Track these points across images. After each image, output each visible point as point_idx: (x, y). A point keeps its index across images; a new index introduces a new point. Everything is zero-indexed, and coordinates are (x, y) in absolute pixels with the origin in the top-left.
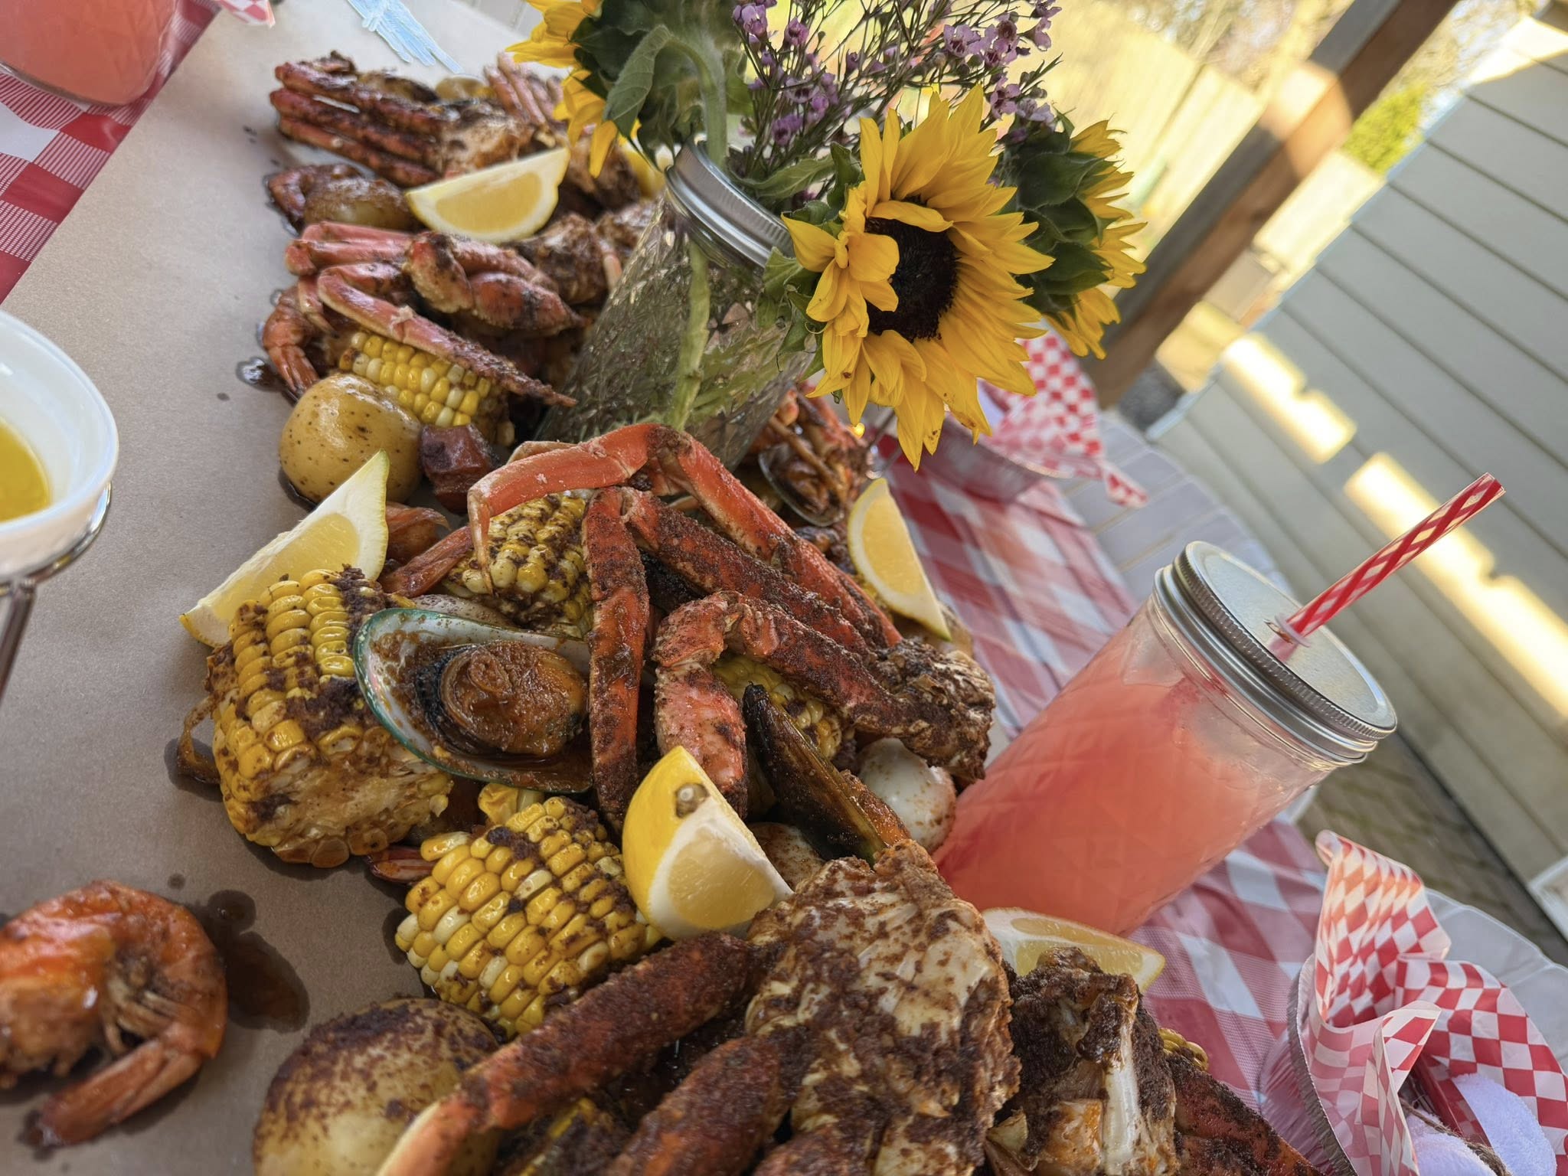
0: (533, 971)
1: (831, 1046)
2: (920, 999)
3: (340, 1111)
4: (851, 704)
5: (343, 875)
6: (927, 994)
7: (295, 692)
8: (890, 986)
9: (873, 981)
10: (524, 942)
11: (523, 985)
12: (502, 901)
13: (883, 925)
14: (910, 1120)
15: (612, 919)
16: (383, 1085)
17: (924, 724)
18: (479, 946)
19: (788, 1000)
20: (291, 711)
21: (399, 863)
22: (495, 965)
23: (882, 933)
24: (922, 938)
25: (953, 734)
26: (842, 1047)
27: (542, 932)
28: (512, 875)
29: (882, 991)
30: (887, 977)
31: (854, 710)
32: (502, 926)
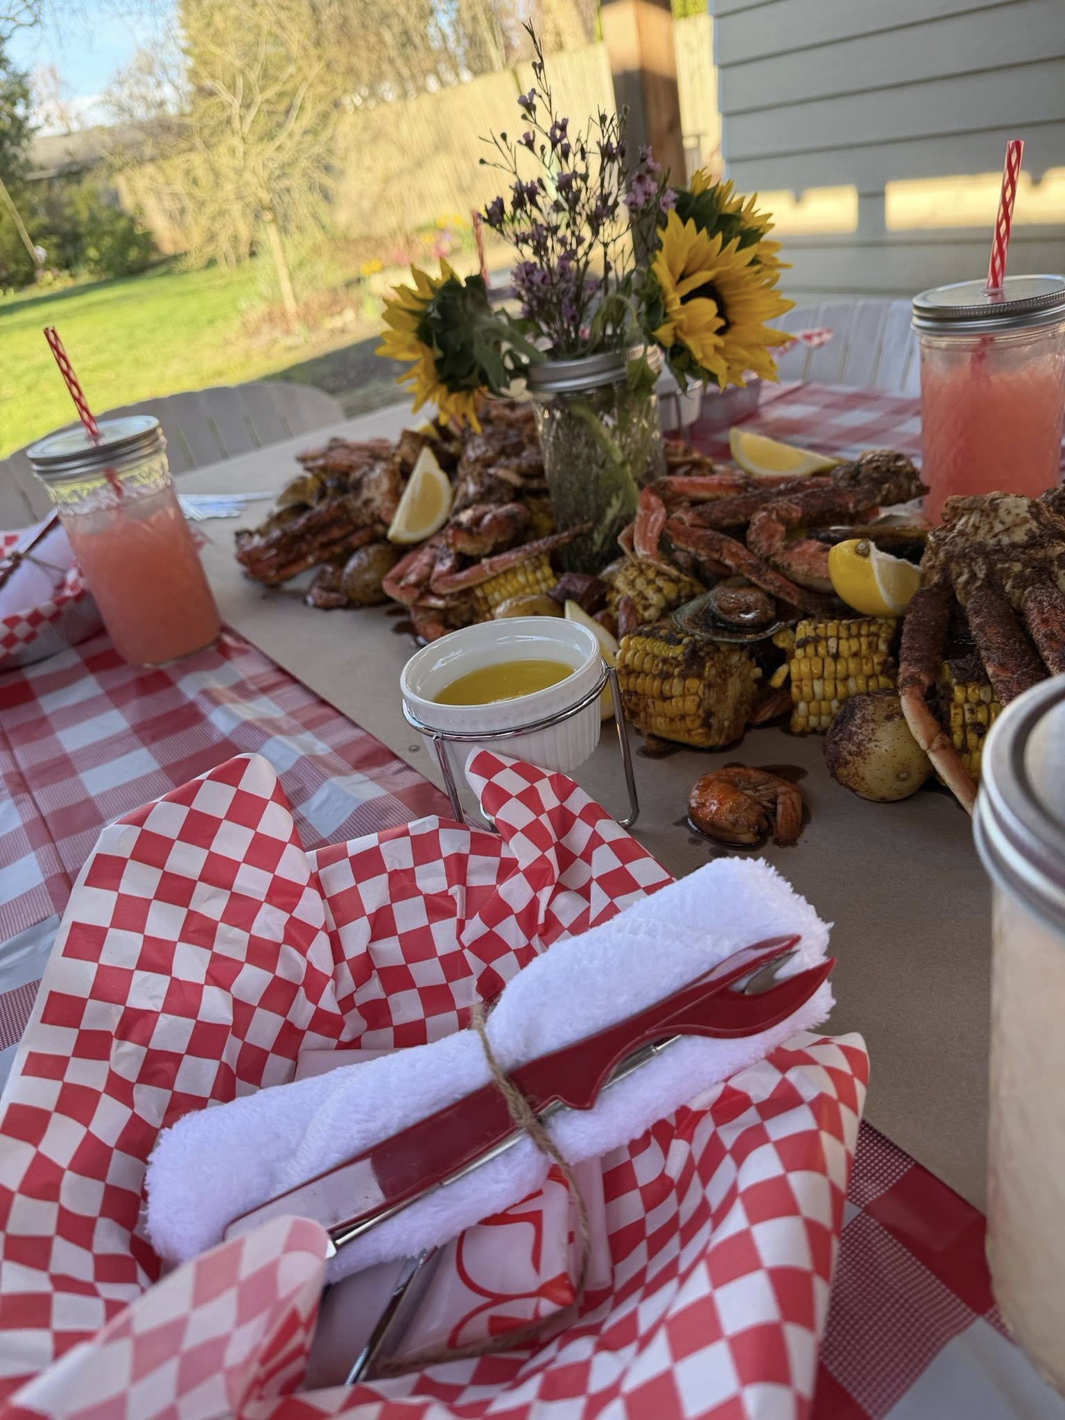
0: (867, 669)
1: (1002, 570)
2: (1014, 529)
3: (873, 733)
4: (851, 505)
5: (748, 735)
6: (1016, 525)
7: (676, 671)
8: (1000, 537)
9: (992, 541)
10: (852, 665)
11: (869, 677)
12: (829, 661)
13: (974, 525)
14: (1056, 563)
15: (873, 629)
16: (875, 717)
17: (887, 486)
18: (838, 682)
19: (970, 577)
20: (683, 677)
21: (762, 713)
22: (851, 683)
23: (976, 528)
24: (992, 515)
25: (902, 479)
26: (1007, 565)
27: (855, 655)
28: (821, 650)
29: (999, 541)
30: (995, 536)
31: (855, 506)
32: (839, 667)
